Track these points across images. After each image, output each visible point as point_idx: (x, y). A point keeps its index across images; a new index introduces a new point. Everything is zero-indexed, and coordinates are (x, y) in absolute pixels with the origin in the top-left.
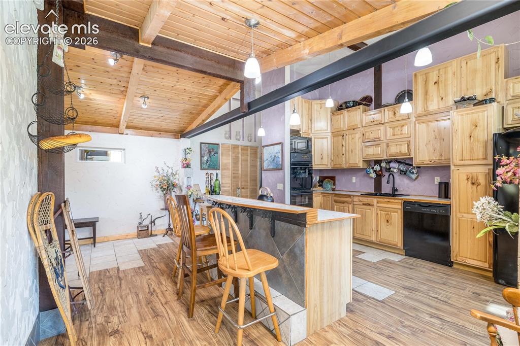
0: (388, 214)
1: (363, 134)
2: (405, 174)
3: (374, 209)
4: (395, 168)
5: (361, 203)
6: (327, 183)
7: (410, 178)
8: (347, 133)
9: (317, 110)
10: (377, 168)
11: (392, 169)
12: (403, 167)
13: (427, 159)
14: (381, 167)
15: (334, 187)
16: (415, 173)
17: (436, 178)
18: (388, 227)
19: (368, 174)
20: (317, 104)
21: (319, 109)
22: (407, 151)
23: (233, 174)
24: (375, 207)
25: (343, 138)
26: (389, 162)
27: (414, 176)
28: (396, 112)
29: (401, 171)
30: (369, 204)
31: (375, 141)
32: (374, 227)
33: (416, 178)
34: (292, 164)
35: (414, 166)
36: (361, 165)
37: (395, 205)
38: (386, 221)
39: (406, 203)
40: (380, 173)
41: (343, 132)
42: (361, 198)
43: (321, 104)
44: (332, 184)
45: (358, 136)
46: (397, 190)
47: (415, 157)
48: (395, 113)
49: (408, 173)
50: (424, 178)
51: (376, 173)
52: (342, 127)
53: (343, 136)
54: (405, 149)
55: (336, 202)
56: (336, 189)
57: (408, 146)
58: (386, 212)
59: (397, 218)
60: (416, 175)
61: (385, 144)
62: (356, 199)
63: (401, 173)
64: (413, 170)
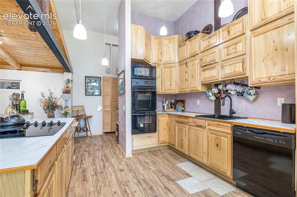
0: (218, 138)
1: (201, 60)
2: (242, 95)
3: (205, 131)
4: (231, 90)
5: (195, 125)
6: (179, 105)
7: (248, 100)
8: (189, 61)
9: (166, 44)
10: (215, 91)
11: (229, 92)
12: (239, 89)
13: (265, 76)
14: (219, 90)
15: (183, 109)
16: (252, 94)
17: (279, 99)
18: (217, 151)
19: (208, 97)
20: (166, 39)
21: (168, 43)
22: (241, 70)
23: (113, 99)
24: (206, 129)
25: (187, 66)
26: (225, 83)
27: (251, 98)
28: (230, 30)
29: (238, 92)
30: (201, 126)
31: (211, 64)
32: (205, 150)
33: (255, 100)
34: (133, 88)
35: (249, 85)
36: (200, 88)
37: (224, 128)
38: (216, 146)
39: (236, 128)
40: (219, 95)
41: (186, 60)
42: (195, 120)
43: (169, 39)
44: (182, 106)
45: (197, 61)
46: (234, 113)
47: (250, 75)
48: (229, 32)
49: (245, 94)
50: (265, 100)
51: (215, 96)
52: (185, 56)
53: (187, 63)
54: (239, 67)
55: (177, 122)
56: (186, 111)
57: (243, 64)
58: (216, 136)
59: (227, 142)
60: (254, 97)
61: (220, 66)
62: (191, 120)
63: (238, 95)
64: (250, 91)
